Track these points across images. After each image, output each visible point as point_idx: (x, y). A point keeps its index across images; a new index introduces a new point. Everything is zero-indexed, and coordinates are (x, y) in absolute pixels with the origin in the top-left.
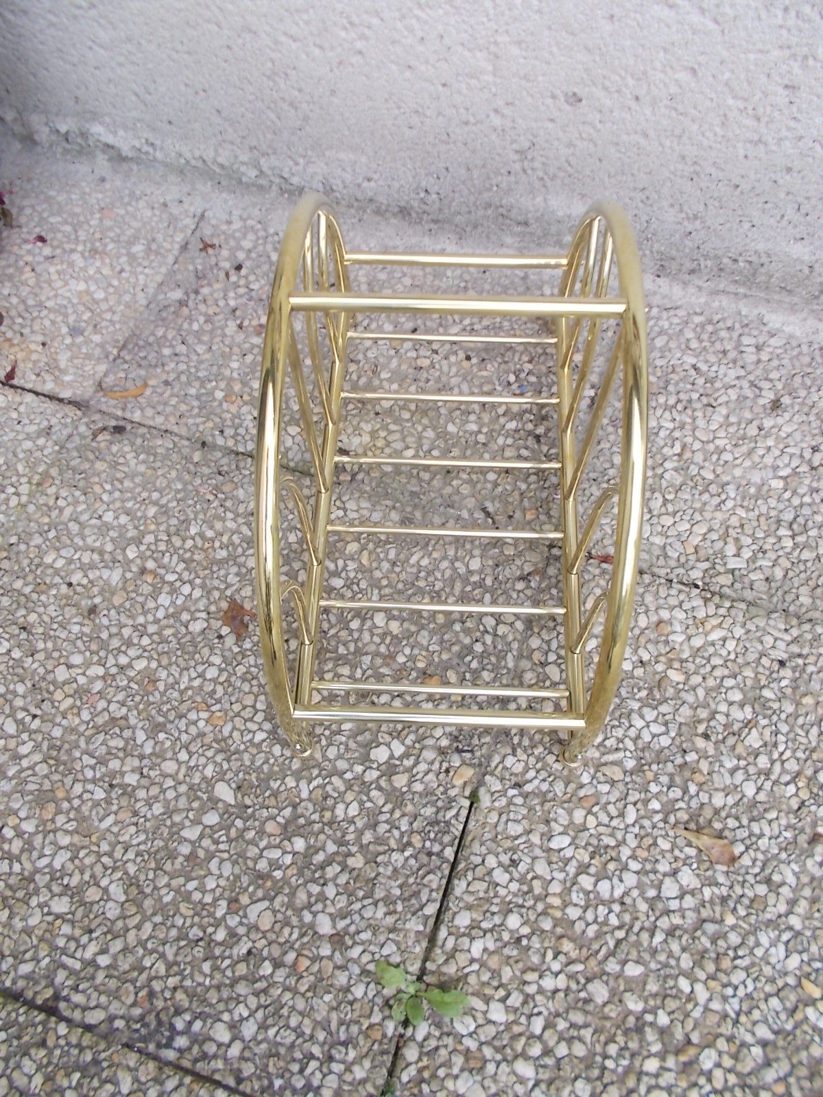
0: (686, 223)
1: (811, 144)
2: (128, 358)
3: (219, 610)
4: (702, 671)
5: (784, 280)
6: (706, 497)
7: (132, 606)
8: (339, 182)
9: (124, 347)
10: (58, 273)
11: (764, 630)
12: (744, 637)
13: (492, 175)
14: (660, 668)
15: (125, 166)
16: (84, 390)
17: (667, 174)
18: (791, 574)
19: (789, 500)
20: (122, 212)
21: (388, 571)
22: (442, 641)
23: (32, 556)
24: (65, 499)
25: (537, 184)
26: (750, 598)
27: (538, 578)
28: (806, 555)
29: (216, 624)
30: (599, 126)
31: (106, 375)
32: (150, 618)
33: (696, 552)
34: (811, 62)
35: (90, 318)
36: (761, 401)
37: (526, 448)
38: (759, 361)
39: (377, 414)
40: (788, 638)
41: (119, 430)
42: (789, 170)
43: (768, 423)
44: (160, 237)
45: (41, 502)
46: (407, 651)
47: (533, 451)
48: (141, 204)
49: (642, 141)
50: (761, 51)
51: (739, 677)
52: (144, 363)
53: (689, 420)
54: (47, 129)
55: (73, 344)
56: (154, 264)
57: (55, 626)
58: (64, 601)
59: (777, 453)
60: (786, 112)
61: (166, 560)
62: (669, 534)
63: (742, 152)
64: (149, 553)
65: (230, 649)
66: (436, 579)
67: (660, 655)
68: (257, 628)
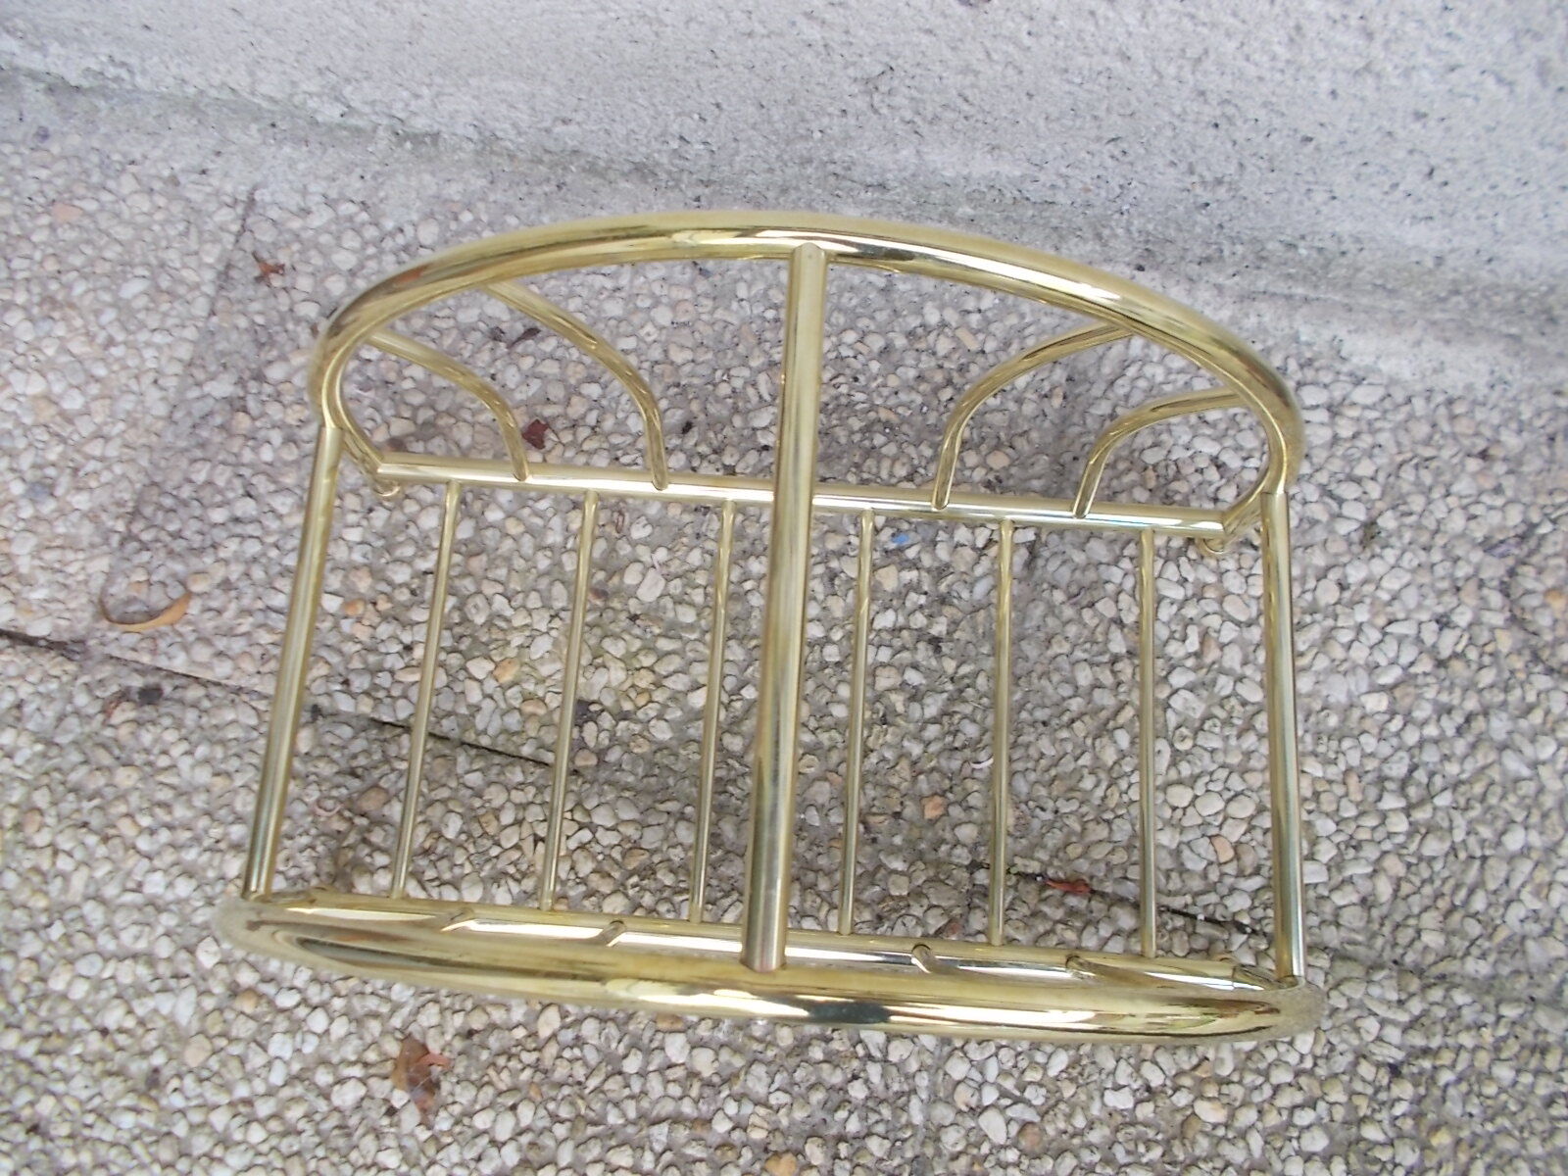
0: (1199, 190)
2: (146, 536)
3: (385, 1058)
4: (1257, 1098)
5: (1382, 274)
6: (1249, 740)
7: (223, 1064)
8: (507, 126)
9: (135, 514)
11: (1362, 1006)
13: (809, 116)
14: (1182, 1099)
15: (82, 103)
16: (75, 617)
17: (1167, 118)
18: (1406, 888)
19: (1398, 734)
20: (91, 206)
22: (792, 1084)
23: (26, 979)
24: (70, 854)
25: (900, 129)
26: (1334, 943)
28: (1432, 846)
29: (380, 1088)
30: (1027, 41)
31: (110, 577)
32: (259, 1086)
33: (1237, 857)
35: (63, 456)
36: (1344, 528)
37: (915, 667)
38: (1336, 439)
39: (634, 618)
40: (1404, 1018)
41: (150, 696)
42: (1420, 116)
43: (1355, 574)
44: (173, 257)
45: (27, 864)
46: (731, 1108)
47: (928, 672)
48: (127, 184)
49: (1118, 66)
51: (1322, 1106)
52: (179, 545)
53: (1211, 579)
55: (38, 518)
56: (170, 322)
57: (90, 1119)
58: (99, 1067)
59: (1374, 635)
60: (1432, 24)
62: (1186, 822)
63: (1325, 86)
64: (240, 955)
65: (412, 1135)
67: (1181, 1073)
68: (458, 1089)
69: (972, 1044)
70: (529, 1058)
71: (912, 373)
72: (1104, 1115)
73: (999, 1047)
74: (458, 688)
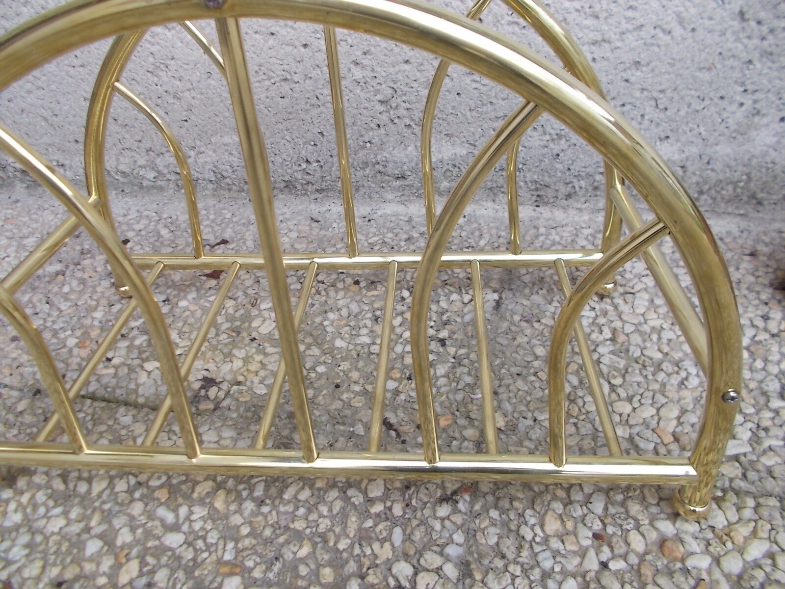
1: (653, 32)
6: (661, 376)
8: (228, 167)
21: (253, 514)
25: (405, 132)
27: (467, 497)
33: (677, 440)
39: (254, 339)
42: (637, 65)
47: (438, 354)
53: (610, 308)
66: (321, 516)
69: (491, 576)
73: (514, 577)
74: (133, 376)
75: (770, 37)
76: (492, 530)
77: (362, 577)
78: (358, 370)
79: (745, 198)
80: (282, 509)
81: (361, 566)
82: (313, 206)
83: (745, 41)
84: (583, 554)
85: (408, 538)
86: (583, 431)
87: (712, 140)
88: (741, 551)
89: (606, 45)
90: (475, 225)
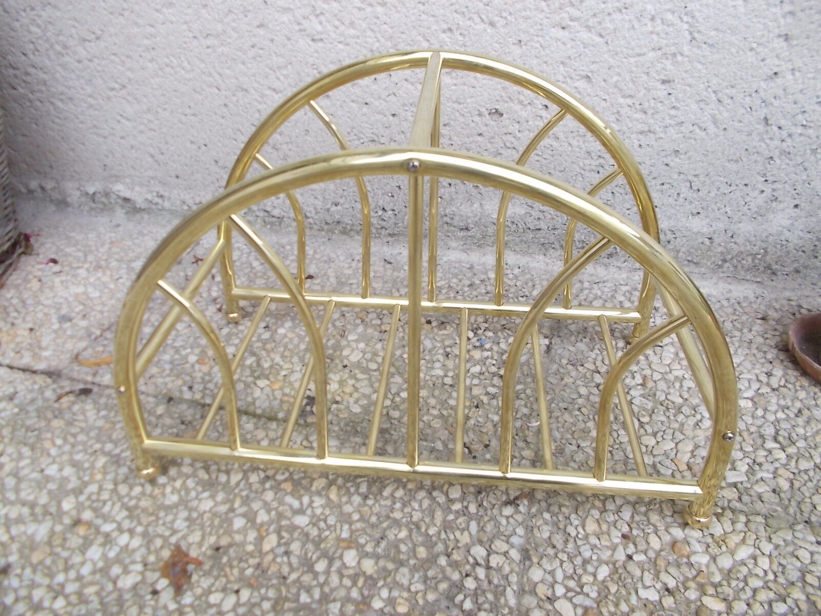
1: (691, 128)
3: (159, 559)
4: (743, 596)
5: (690, 253)
6: (681, 418)
7: (54, 562)
8: (312, 209)
9: (108, 329)
10: (62, 282)
11: (795, 544)
12: (775, 553)
14: (692, 595)
15: (138, 216)
16: (60, 362)
17: (578, 170)
18: (797, 484)
19: (763, 417)
21: (360, 505)
22: (425, 579)
24: (9, 455)
26: (764, 511)
27: (526, 502)
28: (804, 465)
29: (152, 576)
30: (519, 135)
31: (85, 349)
32: (72, 574)
33: (689, 467)
34: (679, 58)
35: (82, 311)
37: (494, 386)
39: (345, 366)
41: (86, 392)
42: (677, 153)
46: (385, 593)
49: (554, 143)
50: (639, 55)
54: (78, 193)
55: (59, 329)
61: (107, 509)
62: (655, 452)
64: (88, 503)
65: (165, 607)
66: (413, 509)
67: (687, 579)
68: (203, 579)
69: (545, 560)
70: (253, 561)
71: (484, 291)
72: (640, 605)
73: (562, 562)
74: (249, 391)
75: (789, 140)
76: (545, 528)
77: (448, 556)
78: (434, 396)
79: (762, 269)
80: (382, 503)
81: (447, 547)
82: (385, 249)
83: (768, 141)
84: (614, 548)
85: (482, 529)
86: (617, 457)
87: (736, 219)
88: (732, 554)
89: (651, 135)
90: (528, 276)
